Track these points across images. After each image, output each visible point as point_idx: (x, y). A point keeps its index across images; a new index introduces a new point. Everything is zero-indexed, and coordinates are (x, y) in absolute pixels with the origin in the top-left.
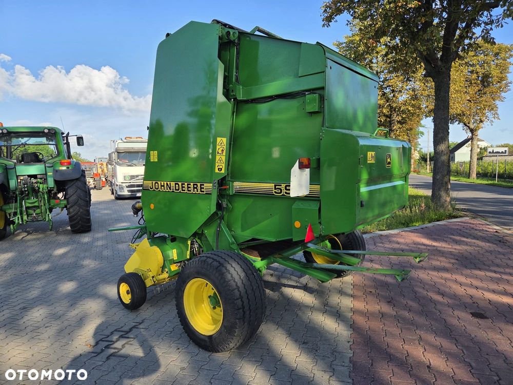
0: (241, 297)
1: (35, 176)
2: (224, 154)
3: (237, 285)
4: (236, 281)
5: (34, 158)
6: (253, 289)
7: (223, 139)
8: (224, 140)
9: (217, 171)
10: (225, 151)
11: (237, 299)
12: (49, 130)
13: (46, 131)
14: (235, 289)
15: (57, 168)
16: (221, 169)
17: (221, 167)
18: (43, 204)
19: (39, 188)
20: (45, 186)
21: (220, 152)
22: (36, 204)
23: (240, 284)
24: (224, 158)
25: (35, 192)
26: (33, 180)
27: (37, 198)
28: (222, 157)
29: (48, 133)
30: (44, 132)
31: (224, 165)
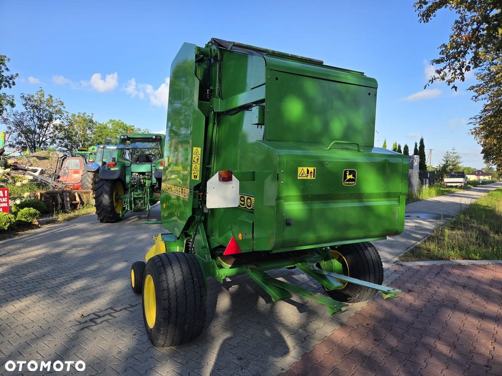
0: (169, 299)
1: (143, 174)
2: (199, 163)
3: (168, 287)
4: (169, 282)
5: (145, 159)
6: (186, 293)
7: (197, 148)
8: (199, 149)
9: (193, 178)
10: (199, 160)
11: (165, 300)
12: (156, 136)
13: (154, 137)
14: (165, 290)
15: (157, 168)
16: (196, 176)
17: (196, 175)
18: (146, 196)
19: (145, 183)
20: (150, 181)
21: (196, 160)
22: (141, 196)
23: (172, 286)
24: (199, 166)
25: (142, 186)
26: (141, 176)
27: (143, 190)
28: (197, 165)
29: (156, 138)
30: (152, 138)
31: (198, 173)
